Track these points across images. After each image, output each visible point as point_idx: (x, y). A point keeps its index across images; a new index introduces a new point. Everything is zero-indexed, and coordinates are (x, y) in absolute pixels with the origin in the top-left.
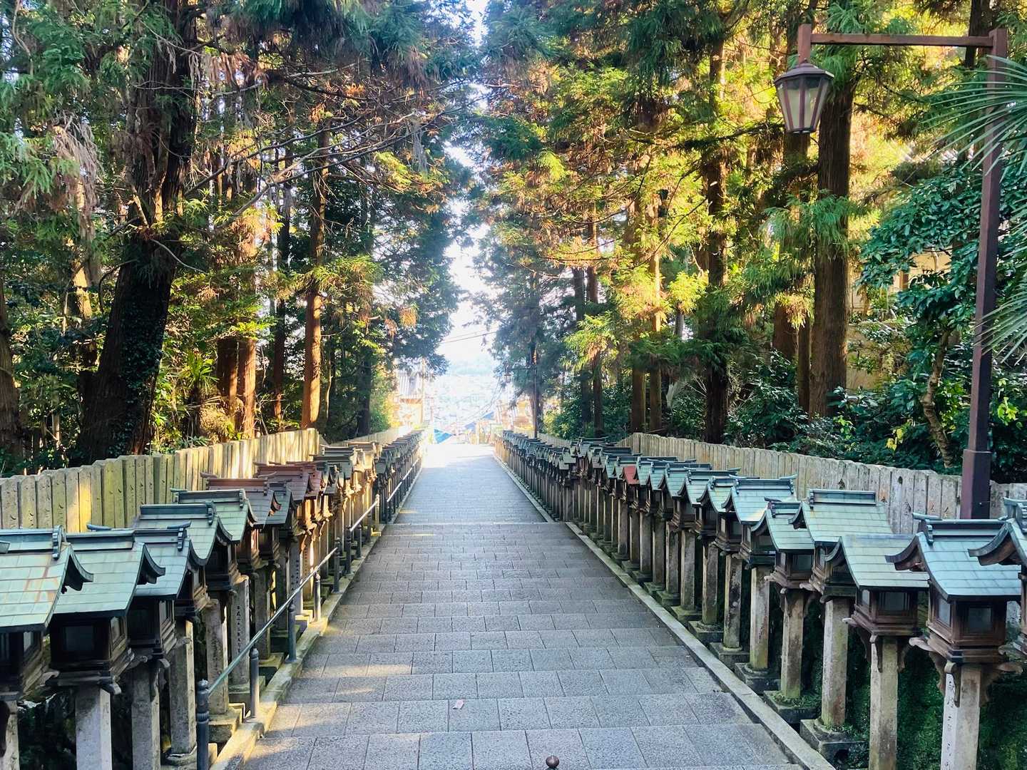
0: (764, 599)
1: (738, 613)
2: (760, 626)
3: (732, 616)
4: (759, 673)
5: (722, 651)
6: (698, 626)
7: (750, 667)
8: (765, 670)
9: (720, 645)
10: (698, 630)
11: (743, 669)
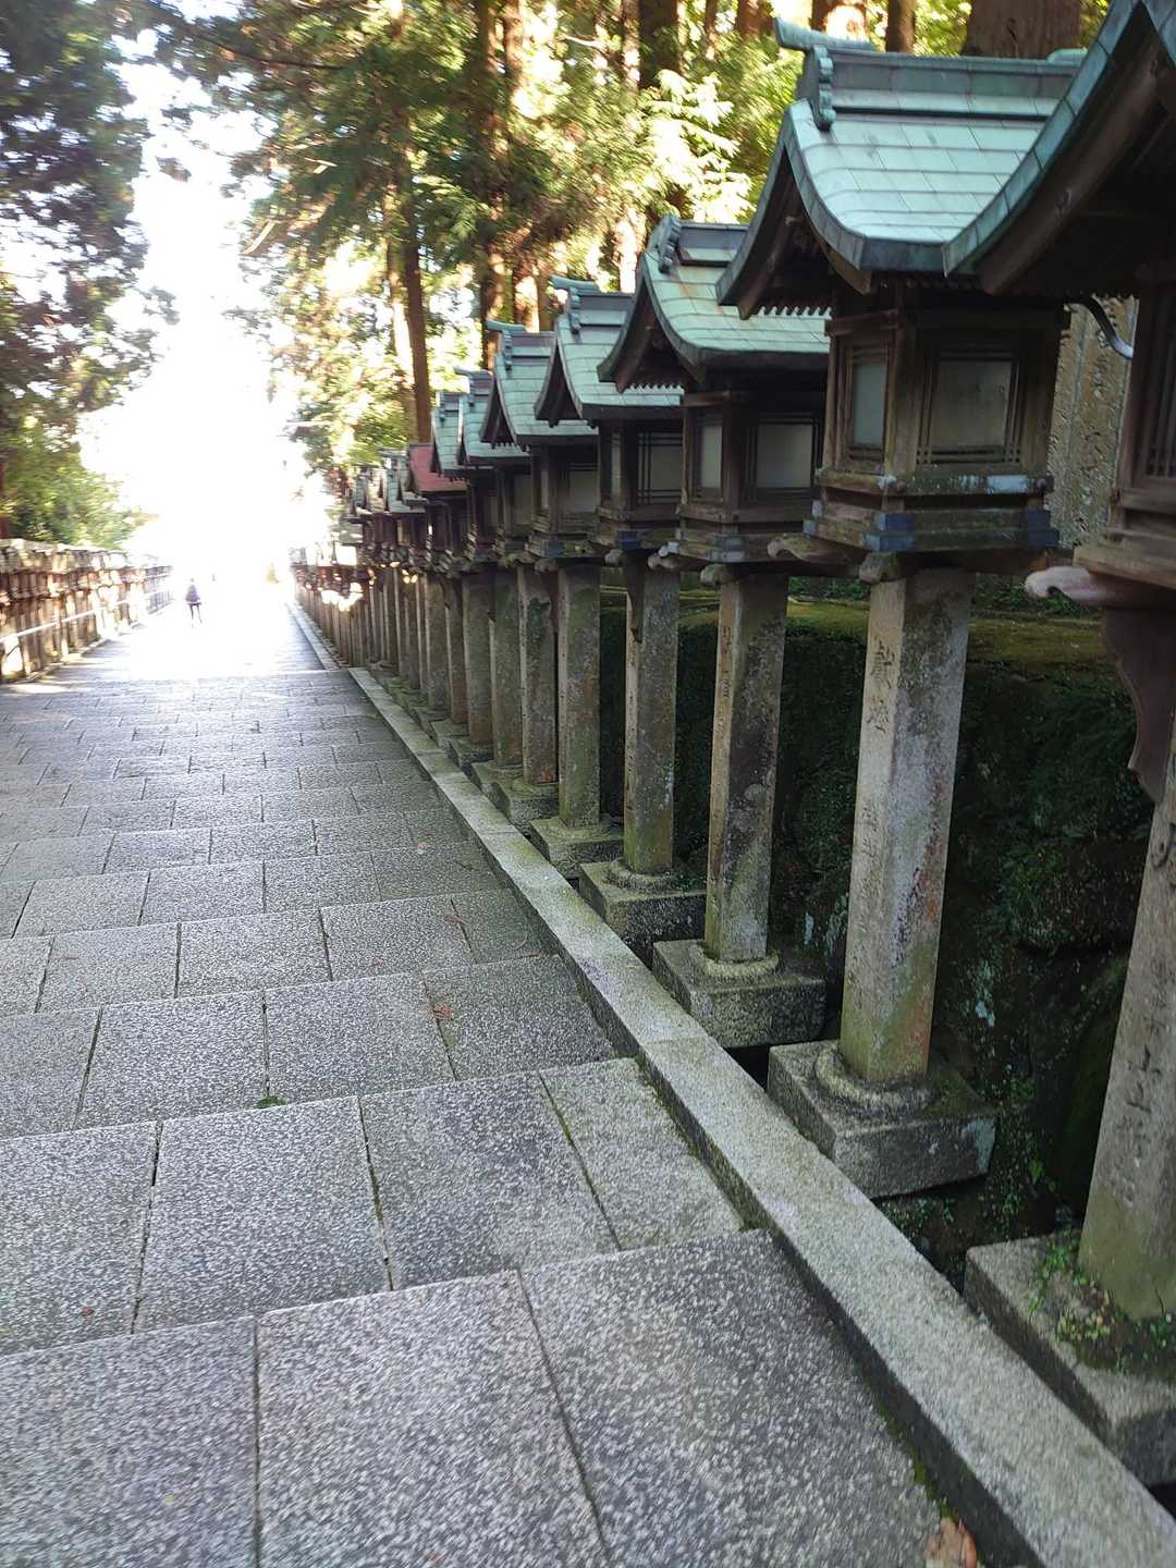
0: (933, 749)
1: (765, 828)
2: (904, 880)
3: (739, 842)
4: (896, 1100)
5: (700, 978)
6: (612, 879)
7: (848, 1066)
8: (916, 1081)
9: (695, 950)
10: (613, 895)
11: (813, 1080)
